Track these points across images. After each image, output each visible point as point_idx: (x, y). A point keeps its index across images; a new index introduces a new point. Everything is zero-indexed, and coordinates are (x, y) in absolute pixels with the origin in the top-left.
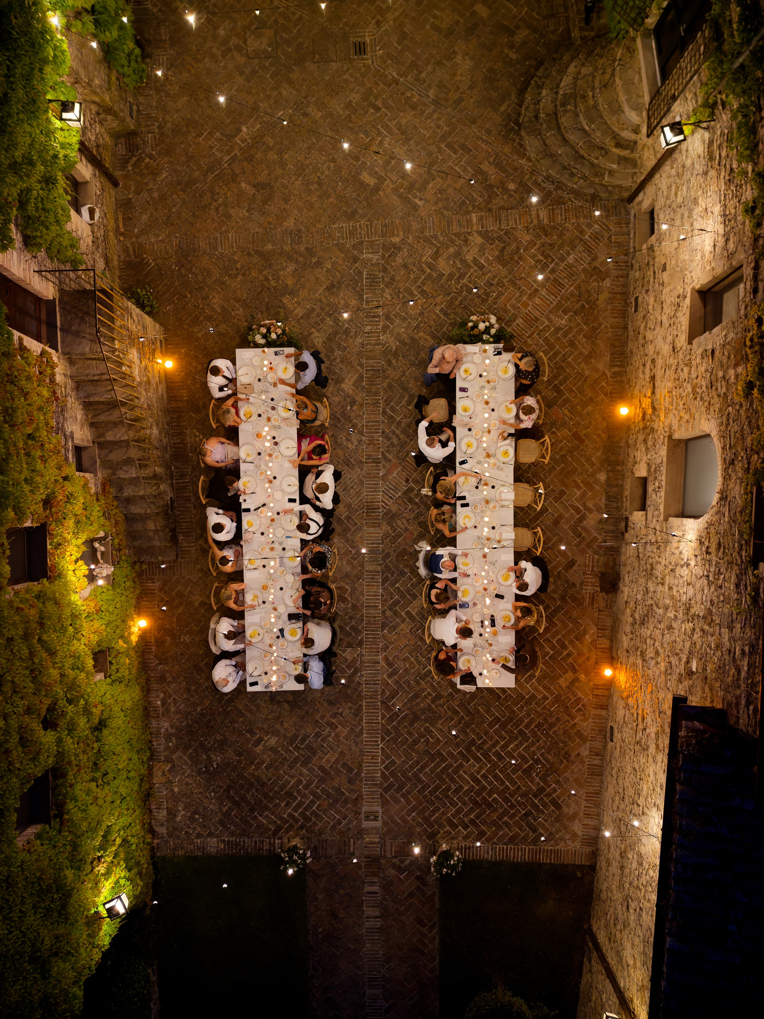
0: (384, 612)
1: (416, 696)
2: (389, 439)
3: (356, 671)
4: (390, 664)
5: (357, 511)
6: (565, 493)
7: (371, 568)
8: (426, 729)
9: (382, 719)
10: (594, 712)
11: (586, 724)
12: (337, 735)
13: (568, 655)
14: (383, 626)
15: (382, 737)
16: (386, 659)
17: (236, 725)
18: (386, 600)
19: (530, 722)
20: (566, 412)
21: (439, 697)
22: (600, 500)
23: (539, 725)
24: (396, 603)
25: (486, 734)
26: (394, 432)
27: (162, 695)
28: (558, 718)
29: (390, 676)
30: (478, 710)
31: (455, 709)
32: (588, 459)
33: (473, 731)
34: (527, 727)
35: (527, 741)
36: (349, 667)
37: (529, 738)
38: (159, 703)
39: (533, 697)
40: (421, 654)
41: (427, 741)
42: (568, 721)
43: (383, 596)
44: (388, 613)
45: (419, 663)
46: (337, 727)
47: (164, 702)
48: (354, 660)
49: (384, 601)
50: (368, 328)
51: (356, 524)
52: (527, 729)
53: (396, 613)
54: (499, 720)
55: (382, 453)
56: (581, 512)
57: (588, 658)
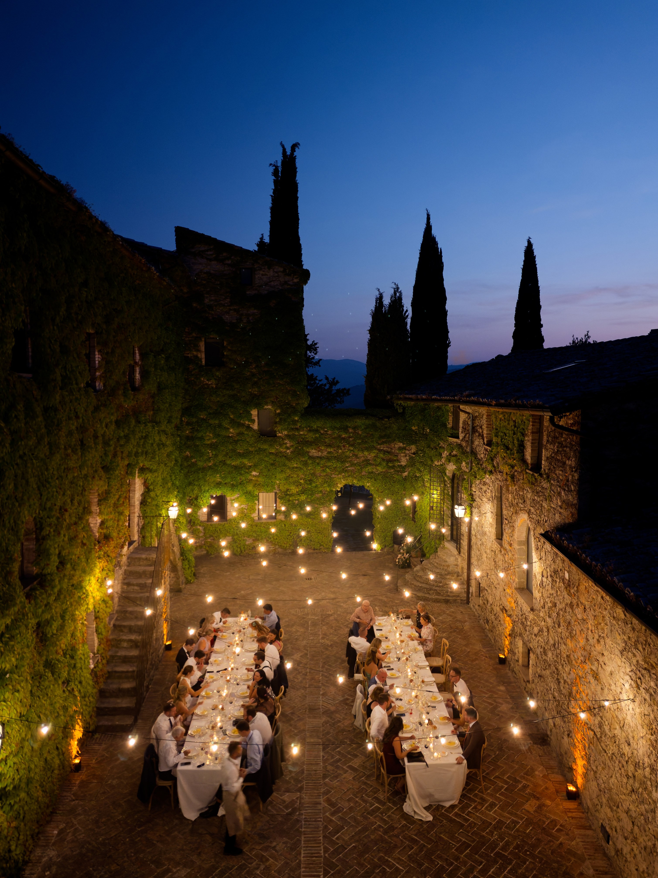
0: (325, 767)
1: (365, 829)
3: (294, 810)
4: (332, 804)
8: (380, 859)
9: (325, 852)
10: (577, 832)
11: (574, 843)
12: (268, 869)
13: (525, 787)
14: (325, 777)
15: (325, 870)
16: (328, 801)
17: (141, 856)
18: (327, 759)
19: (507, 844)
21: (392, 828)
22: (506, 698)
23: (517, 847)
24: (339, 760)
25: (457, 859)
27: (62, 826)
28: (538, 840)
29: (333, 814)
30: (440, 837)
31: (414, 839)
32: (487, 681)
33: (440, 857)
34: (503, 848)
35: (510, 864)
36: (287, 807)
37: (511, 861)
38: (56, 832)
39: (500, 822)
40: (366, 795)
41: (384, 871)
42: (550, 841)
43: (323, 757)
44: (329, 768)
45: (365, 801)
46: (268, 860)
47: (61, 832)
48: (293, 802)
49: (325, 761)
51: (299, 717)
52: (506, 851)
53: (338, 767)
54: (468, 846)
55: (322, 683)
56: (492, 704)
57: (546, 788)
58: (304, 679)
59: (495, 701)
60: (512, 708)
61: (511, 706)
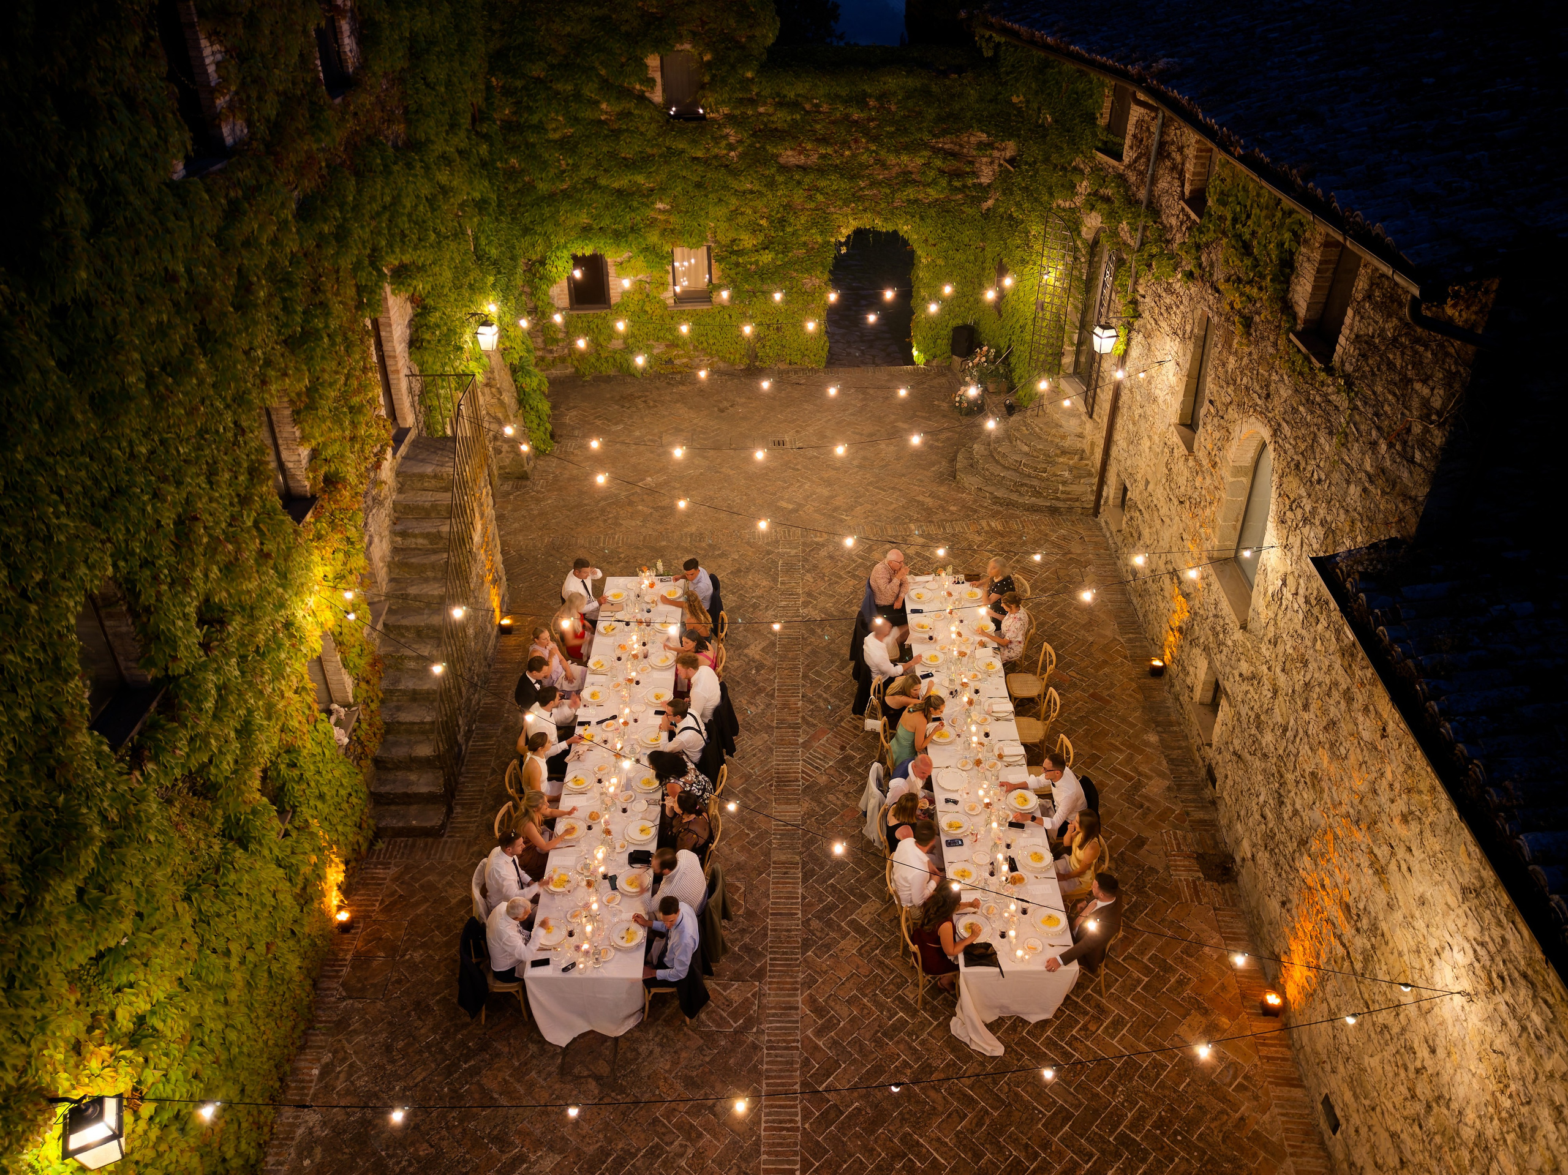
0: (806, 923)
1: (878, 1070)
2: (812, 703)
3: (750, 1022)
4: (819, 1011)
5: (761, 783)
6: (1099, 758)
7: (783, 858)
8: (905, 1138)
9: (805, 1118)
10: (1276, 1092)
11: (1266, 1117)
12: (699, 1155)
13: (1182, 983)
14: (806, 945)
15: (804, 1160)
16: (812, 1001)
17: (471, 1125)
18: (810, 905)
19: (1141, 1117)
20: (1073, 674)
21: (928, 1069)
22: (1160, 763)
23: (1160, 1124)
24: (830, 908)
25: (1045, 1145)
26: (820, 696)
27: (327, 1058)
28: (1200, 1108)
29: (819, 1033)
30: (1016, 1094)
31: (965, 1095)
32: (1124, 720)
33: (1015, 1141)
34: (1134, 1126)
35: (1144, 1160)
36: (735, 1015)
37: (1147, 1153)
38: (316, 1072)
39: (1131, 1065)
40: (882, 991)
41: (910, 1168)
42: (1223, 1112)
43: (804, 898)
44: (815, 924)
45: (880, 1006)
46: (700, 1136)
47: (326, 1071)
48: (746, 1003)
49: (806, 907)
50: (783, 603)
51: (758, 799)
52: (1137, 1132)
53: (829, 924)
54: (1068, 1117)
55: (803, 718)
56: (1132, 778)
57: (1223, 988)
58: (768, 706)
59: (1136, 770)
60: (1169, 789)
61: (1167, 783)
